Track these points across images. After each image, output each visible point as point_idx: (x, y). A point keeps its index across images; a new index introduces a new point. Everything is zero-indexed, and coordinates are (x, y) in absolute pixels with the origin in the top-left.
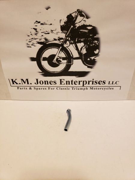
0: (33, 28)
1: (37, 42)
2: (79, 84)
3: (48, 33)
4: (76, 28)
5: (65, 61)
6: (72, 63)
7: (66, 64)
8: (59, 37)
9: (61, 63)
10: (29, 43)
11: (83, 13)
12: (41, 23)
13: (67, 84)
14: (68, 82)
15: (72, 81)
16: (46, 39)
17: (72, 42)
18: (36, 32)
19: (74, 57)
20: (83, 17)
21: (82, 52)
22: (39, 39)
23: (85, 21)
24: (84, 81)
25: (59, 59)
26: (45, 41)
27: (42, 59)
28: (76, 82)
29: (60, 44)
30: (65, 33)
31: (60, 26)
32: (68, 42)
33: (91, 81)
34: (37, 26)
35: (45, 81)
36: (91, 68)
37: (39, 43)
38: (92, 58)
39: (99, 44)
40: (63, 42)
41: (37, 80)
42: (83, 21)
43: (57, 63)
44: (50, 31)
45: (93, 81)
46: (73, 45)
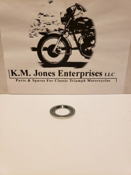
1: (39, 32)
2: (77, 76)
3: (50, 24)
4: (75, 20)
5: (64, 51)
6: (70, 53)
7: (65, 54)
8: (59, 28)
9: (60, 53)
10: (32, 34)
12: (44, 15)
13: (65, 76)
14: (66, 74)
15: (70, 72)
16: (47, 30)
17: (71, 33)
18: (39, 23)
19: (72, 47)
21: (79, 42)
22: (41, 30)
23: (82, 14)
24: (81, 73)
25: (58, 49)
26: (46, 31)
27: (42, 49)
28: (74, 73)
29: (60, 34)
30: (64, 24)
32: (67, 33)
33: (88, 73)
34: (40, 17)
35: (44, 73)
36: (88, 58)
37: (41, 33)
38: (89, 48)
39: (95, 35)
40: (62, 32)
41: (36, 71)
42: (80, 14)
43: (56, 53)
44: (51, 23)
45: (90, 73)
46: (72, 35)
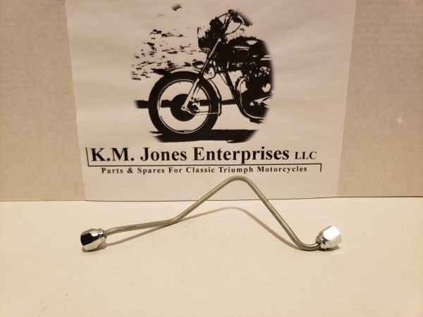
0: (148, 43)
1: (152, 69)
2: (235, 158)
3: (175, 52)
4: (227, 42)
5: (206, 108)
6: (219, 112)
7: (207, 113)
8: (194, 60)
9: (198, 111)
10: (137, 72)
11: (239, 17)
12: (162, 33)
13: (208, 159)
14: (211, 154)
15: (219, 152)
16: (170, 64)
17: (220, 69)
20: (239, 24)
21: (238, 88)
22: (156, 64)
24: (243, 153)
26: (168, 67)
27: (159, 103)
28: (227, 153)
29: (197, 73)
30: (206, 52)
31: (197, 40)
32: (211, 70)
33: (258, 152)
34: (154, 39)
35: (163, 153)
37: (156, 71)
38: (259, 101)
39: (271, 72)
41: (146, 150)
42: (239, 31)
45: (263, 152)
46: (222, 74)
